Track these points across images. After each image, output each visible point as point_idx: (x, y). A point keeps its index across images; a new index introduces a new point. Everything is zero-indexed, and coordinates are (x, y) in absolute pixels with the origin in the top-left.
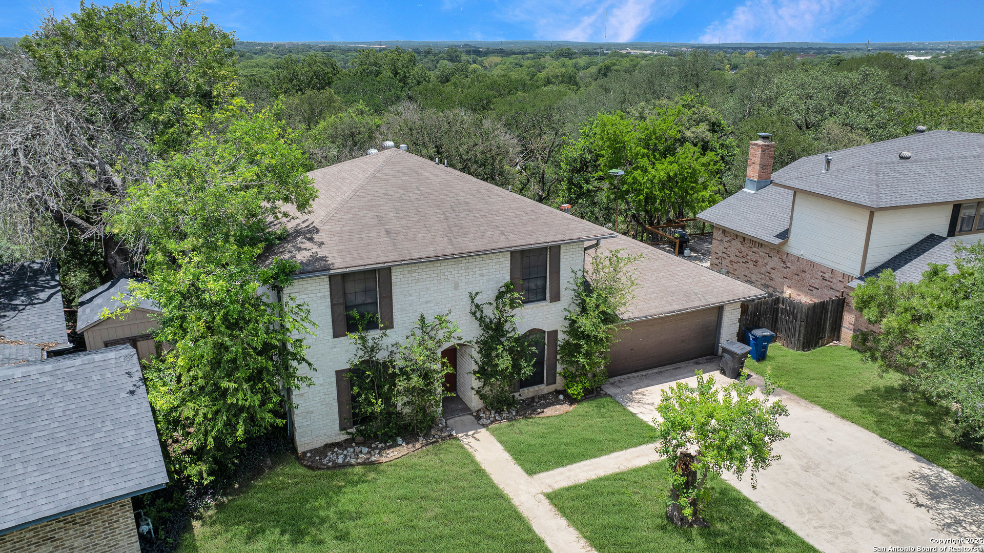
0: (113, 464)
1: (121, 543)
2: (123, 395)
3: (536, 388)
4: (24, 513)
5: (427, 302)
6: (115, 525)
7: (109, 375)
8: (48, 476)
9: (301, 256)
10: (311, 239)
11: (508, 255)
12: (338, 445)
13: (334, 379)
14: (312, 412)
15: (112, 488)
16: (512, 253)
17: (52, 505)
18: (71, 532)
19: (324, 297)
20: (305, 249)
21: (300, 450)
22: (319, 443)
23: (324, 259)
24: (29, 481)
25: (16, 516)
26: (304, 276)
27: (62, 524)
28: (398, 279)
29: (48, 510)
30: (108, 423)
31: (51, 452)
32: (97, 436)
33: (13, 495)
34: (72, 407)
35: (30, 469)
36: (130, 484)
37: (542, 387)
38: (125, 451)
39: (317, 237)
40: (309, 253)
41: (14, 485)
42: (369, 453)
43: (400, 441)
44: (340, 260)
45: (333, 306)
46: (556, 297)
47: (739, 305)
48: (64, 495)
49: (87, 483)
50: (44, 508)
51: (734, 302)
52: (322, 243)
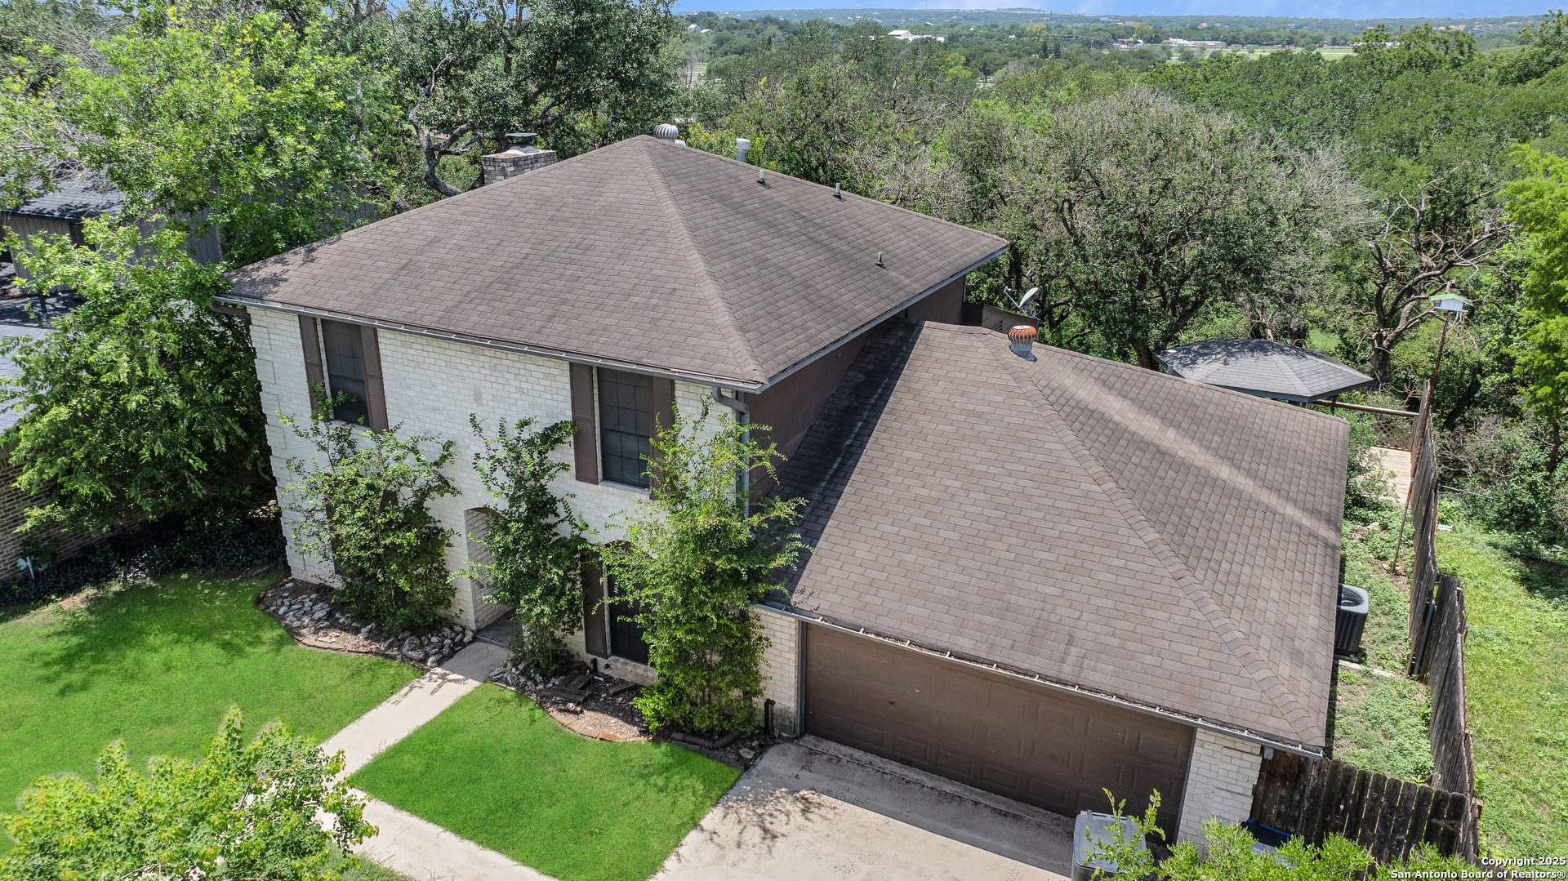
3: (640, 668)
5: (433, 410)
9: (266, 271)
10: (310, 252)
11: (567, 367)
16: (571, 364)
19: (297, 346)
20: (285, 263)
21: (294, 575)
23: (279, 282)
28: (388, 348)
39: (320, 251)
40: (279, 269)
42: (318, 620)
45: (307, 364)
47: (1255, 746)
52: (313, 261)
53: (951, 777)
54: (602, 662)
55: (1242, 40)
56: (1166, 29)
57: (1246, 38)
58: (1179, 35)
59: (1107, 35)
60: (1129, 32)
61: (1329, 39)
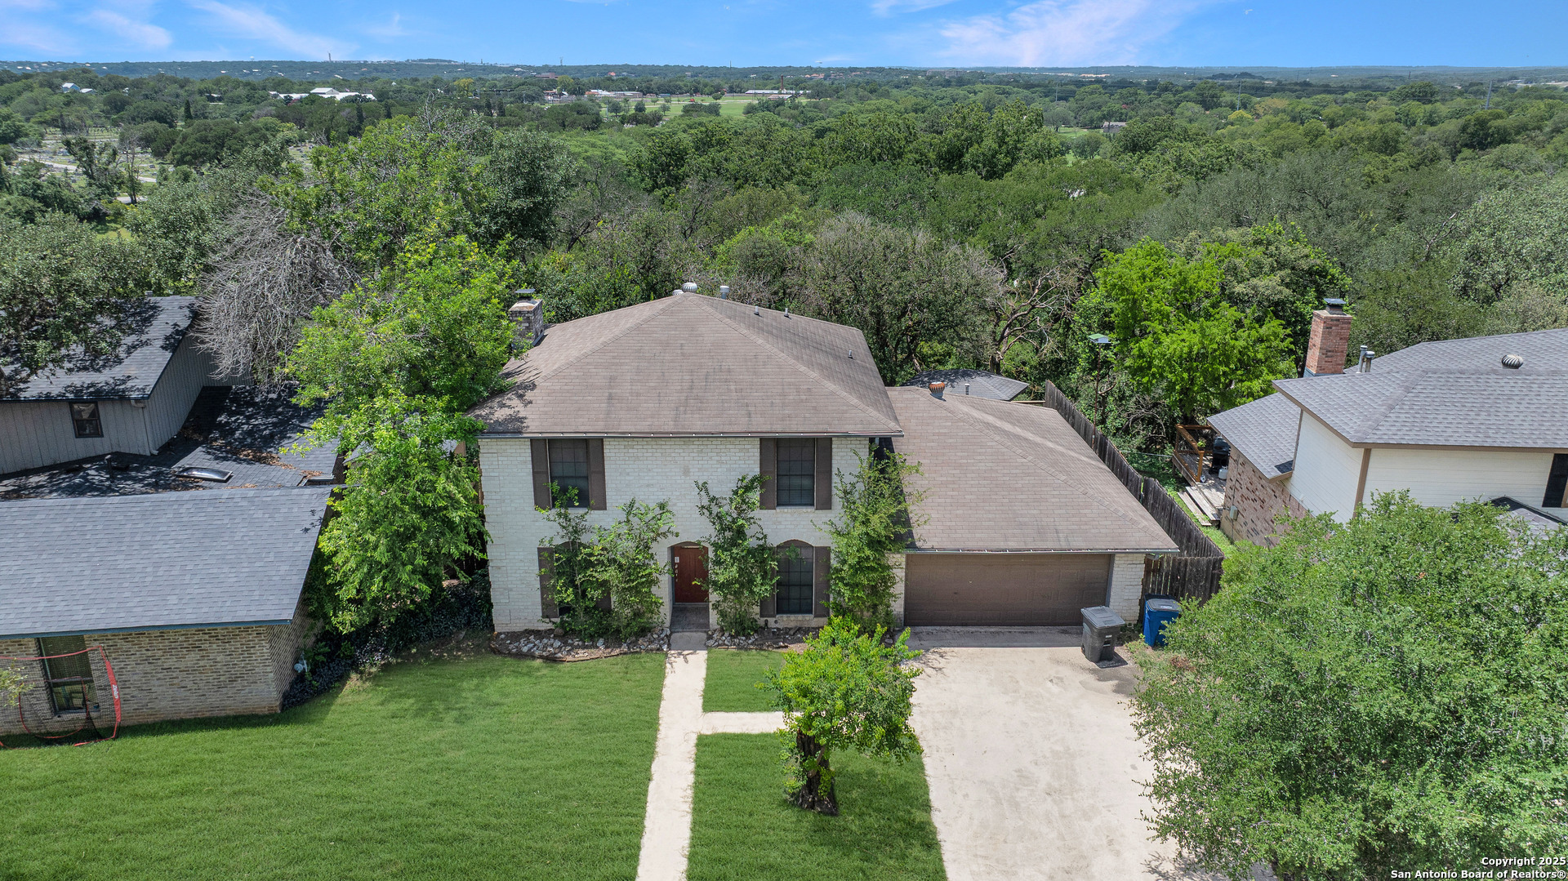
0: (257, 593)
1: (257, 670)
2: (298, 531)
3: (800, 617)
4: (173, 617)
5: (648, 486)
6: (252, 651)
7: (296, 510)
8: (202, 591)
9: (500, 414)
10: (521, 397)
11: (757, 442)
12: (538, 634)
13: (536, 557)
14: (511, 590)
15: (244, 613)
16: (762, 440)
17: (194, 616)
18: (214, 646)
19: (525, 462)
20: (509, 407)
21: (498, 629)
22: (518, 627)
23: (521, 420)
24: (188, 591)
25: (167, 618)
26: (492, 436)
27: (207, 637)
28: (610, 451)
29: (190, 619)
30: (272, 554)
31: (215, 571)
32: (258, 564)
33: (173, 600)
34: (252, 533)
35: (194, 581)
36: (260, 613)
37: (808, 617)
38: (272, 583)
39: (529, 395)
40: (510, 411)
41: (177, 592)
42: (560, 647)
43: (600, 643)
44: (537, 424)
45: (535, 473)
46: (826, 505)
47: (1142, 558)
48: (206, 610)
49: (228, 604)
50: (188, 616)
51: (1136, 552)
52: (531, 402)
53: (989, 625)
54: (771, 620)
55: (656, 90)
56: (585, 80)
57: (659, 88)
58: (598, 86)
59: (536, 89)
60: (552, 84)
61: (726, 87)
